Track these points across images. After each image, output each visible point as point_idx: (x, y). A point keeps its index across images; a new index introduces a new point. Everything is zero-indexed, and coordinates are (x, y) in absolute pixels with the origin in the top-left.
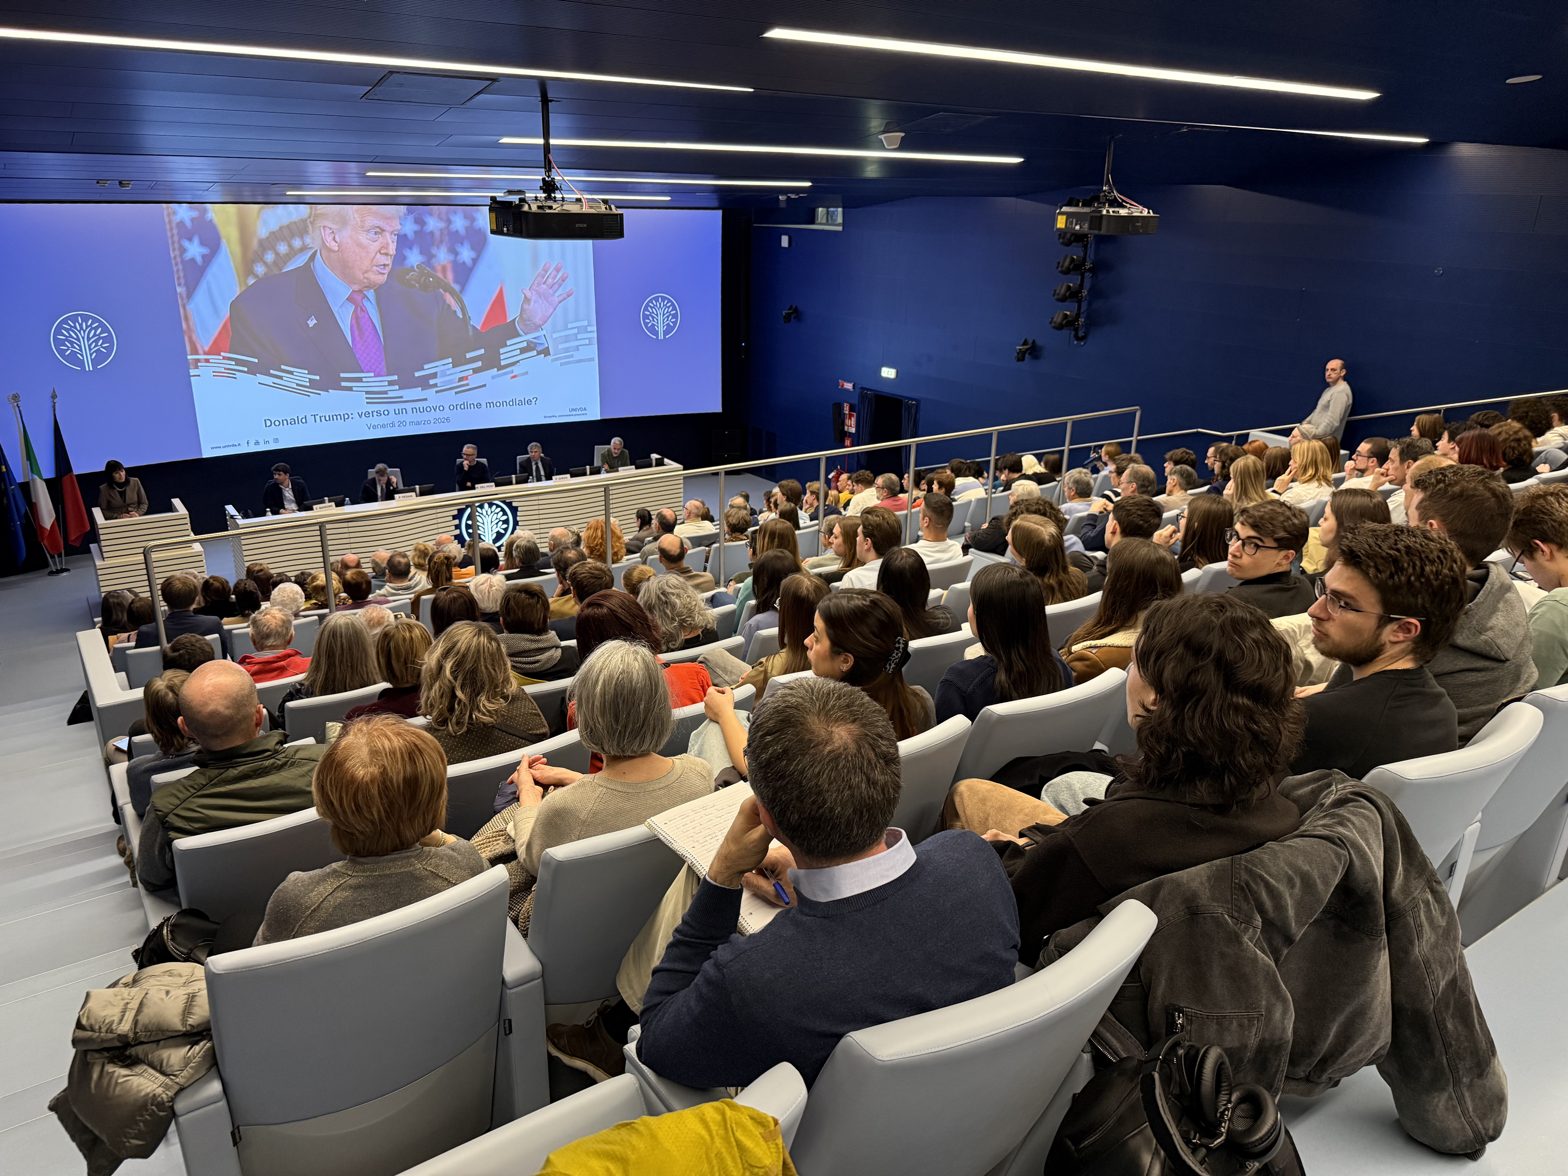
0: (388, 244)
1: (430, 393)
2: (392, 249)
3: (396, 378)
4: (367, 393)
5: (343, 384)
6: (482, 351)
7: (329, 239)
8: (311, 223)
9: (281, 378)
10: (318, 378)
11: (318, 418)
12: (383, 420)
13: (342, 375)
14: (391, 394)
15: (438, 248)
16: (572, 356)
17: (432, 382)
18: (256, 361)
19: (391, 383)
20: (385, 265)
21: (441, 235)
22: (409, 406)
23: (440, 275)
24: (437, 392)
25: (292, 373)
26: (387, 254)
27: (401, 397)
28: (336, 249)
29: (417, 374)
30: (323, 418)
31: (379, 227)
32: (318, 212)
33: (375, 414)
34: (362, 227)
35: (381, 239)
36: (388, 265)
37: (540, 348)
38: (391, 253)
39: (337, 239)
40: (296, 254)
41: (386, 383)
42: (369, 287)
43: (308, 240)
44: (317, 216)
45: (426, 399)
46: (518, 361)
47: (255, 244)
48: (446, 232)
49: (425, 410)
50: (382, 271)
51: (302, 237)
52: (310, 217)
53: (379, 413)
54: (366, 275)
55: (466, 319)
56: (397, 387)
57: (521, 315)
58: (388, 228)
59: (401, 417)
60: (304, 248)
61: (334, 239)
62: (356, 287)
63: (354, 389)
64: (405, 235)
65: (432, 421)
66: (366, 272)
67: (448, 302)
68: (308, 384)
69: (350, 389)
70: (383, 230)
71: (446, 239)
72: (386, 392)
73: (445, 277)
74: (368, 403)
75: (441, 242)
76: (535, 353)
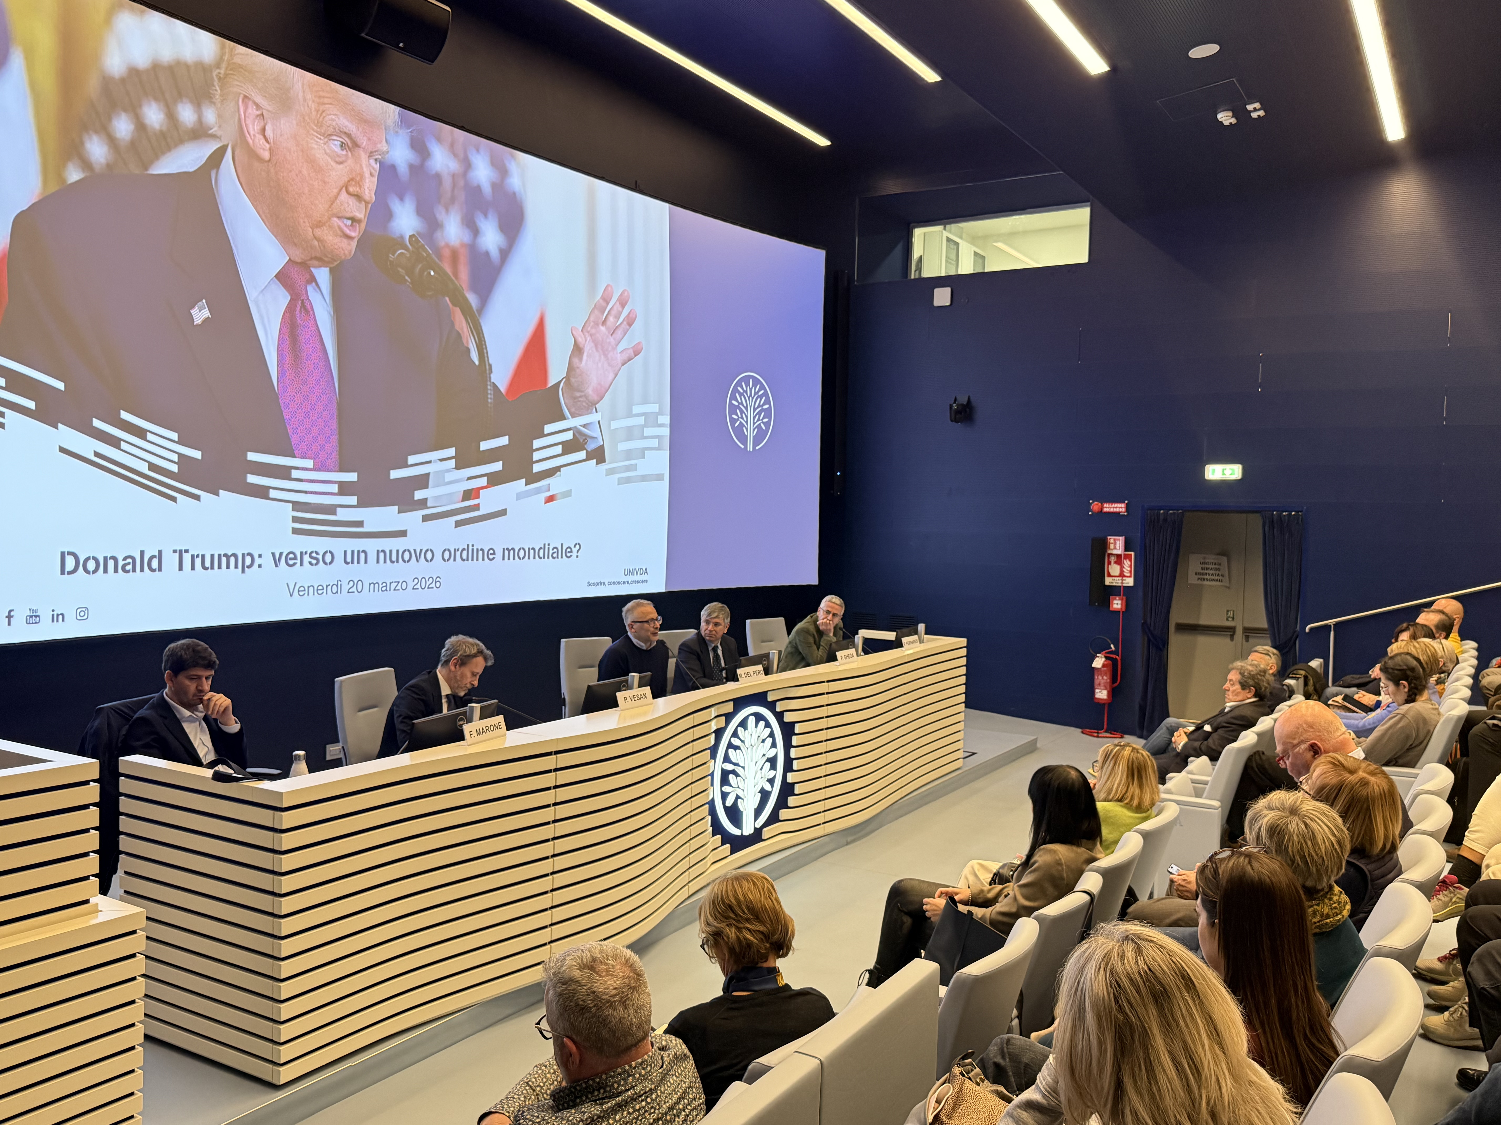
0: (362, 176)
1: (412, 520)
2: (369, 187)
3: (352, 477)
4: (297, 506)
5: (252, 479)
6: (504, 441)
7: (253, 128)
8: (220, 79)
9: (115, 442)
10: (197, 454)
11: (187, 558)
12: (320, 575)
13: (252, 456)
14: (342, 515)
15: (447, 211)
16: (633, 468)
17: (419, 495)
18: (60, 385)
19: (344, 489)
20: (353, 220)
21: (454, 185)
22: (372, 545)
23: (448, 269)
24: (426, 518)
25: (141, 433)
26: (358, 197)
27: (360, 524)
28: (266, 155)
29: (395, 474)
30: (198, 561)
31: (349, 136)
32: (237, 60)
33: (306, 558)
34: (319, 125)
35: (350, 162)
36: (359, 221)
37: (591, 446)
38: (367, 198)
39: (269, 132)
40: (181, 142)
41: (335, 488)
42: (321, 261)
43: (210, 116)
44: (235, 68)
45: (403, 534)
46: (557, 469)
47: (92, 86)
48: (461, 183)
49: (400, 557)
50: (348, 232)
51: (198, 106)
52: (218, 66)
53: (315, 559)
54: (318, 232)
55: (484, 369)
56: (353, 500)
57: (568, 378)
58: (364, 142)
59: (356, 571)
60: (199, 133)
61: (263, 131)
62: (299, 255)
63: (273, 494)
64: (393, 167)
65: (411, 584)
66: (319, 224)
67: (457, 327)
68: (174, 468)
69: (262, 492)
70: (356, 145)
71: (462, 196)
72: (331, 509)
73: (456, 274)
74: (295, 531)
75: (453, 200)
76: (582, 455)
